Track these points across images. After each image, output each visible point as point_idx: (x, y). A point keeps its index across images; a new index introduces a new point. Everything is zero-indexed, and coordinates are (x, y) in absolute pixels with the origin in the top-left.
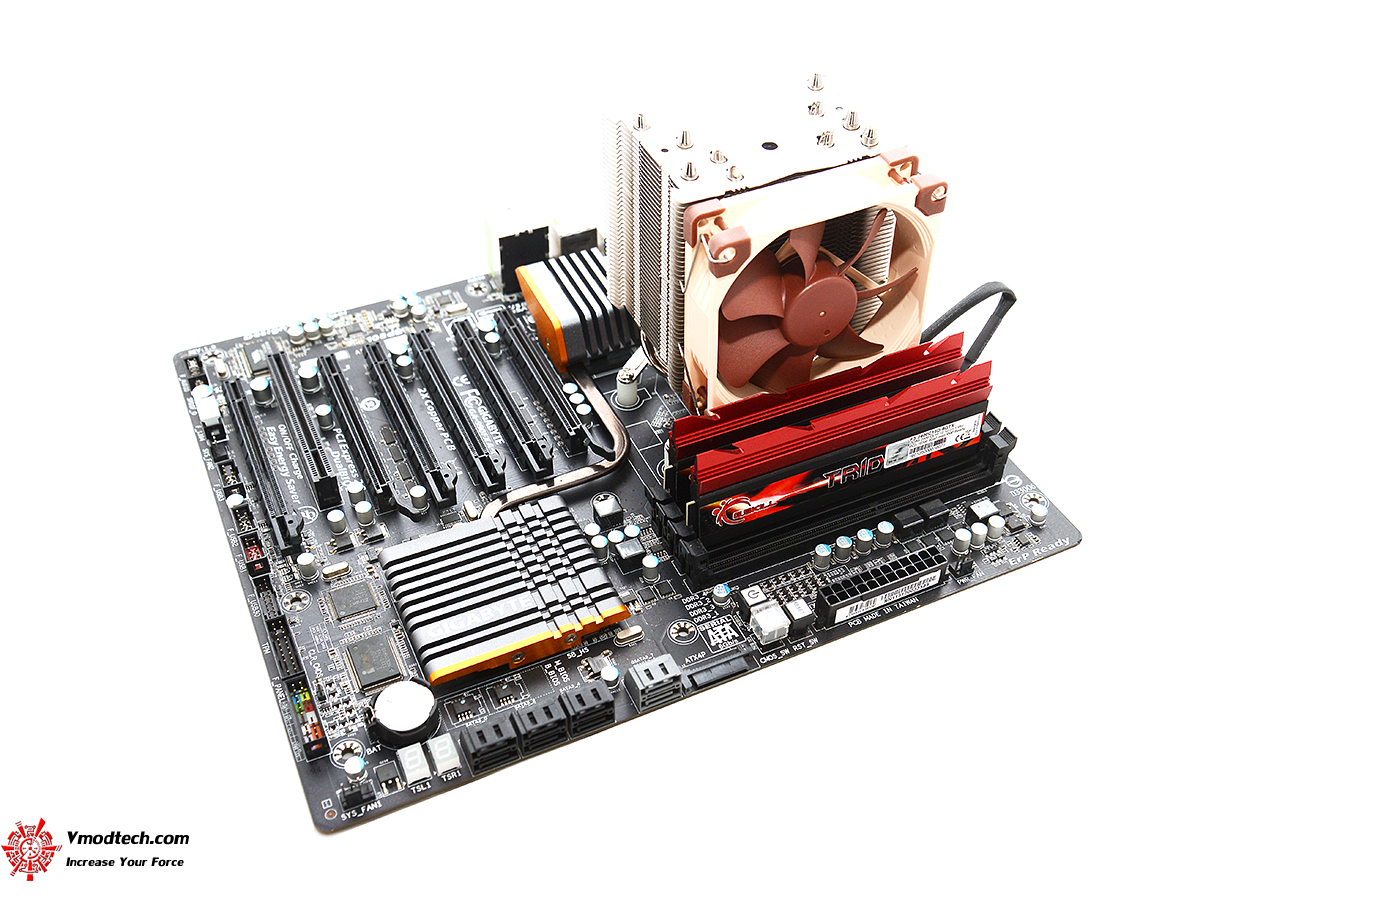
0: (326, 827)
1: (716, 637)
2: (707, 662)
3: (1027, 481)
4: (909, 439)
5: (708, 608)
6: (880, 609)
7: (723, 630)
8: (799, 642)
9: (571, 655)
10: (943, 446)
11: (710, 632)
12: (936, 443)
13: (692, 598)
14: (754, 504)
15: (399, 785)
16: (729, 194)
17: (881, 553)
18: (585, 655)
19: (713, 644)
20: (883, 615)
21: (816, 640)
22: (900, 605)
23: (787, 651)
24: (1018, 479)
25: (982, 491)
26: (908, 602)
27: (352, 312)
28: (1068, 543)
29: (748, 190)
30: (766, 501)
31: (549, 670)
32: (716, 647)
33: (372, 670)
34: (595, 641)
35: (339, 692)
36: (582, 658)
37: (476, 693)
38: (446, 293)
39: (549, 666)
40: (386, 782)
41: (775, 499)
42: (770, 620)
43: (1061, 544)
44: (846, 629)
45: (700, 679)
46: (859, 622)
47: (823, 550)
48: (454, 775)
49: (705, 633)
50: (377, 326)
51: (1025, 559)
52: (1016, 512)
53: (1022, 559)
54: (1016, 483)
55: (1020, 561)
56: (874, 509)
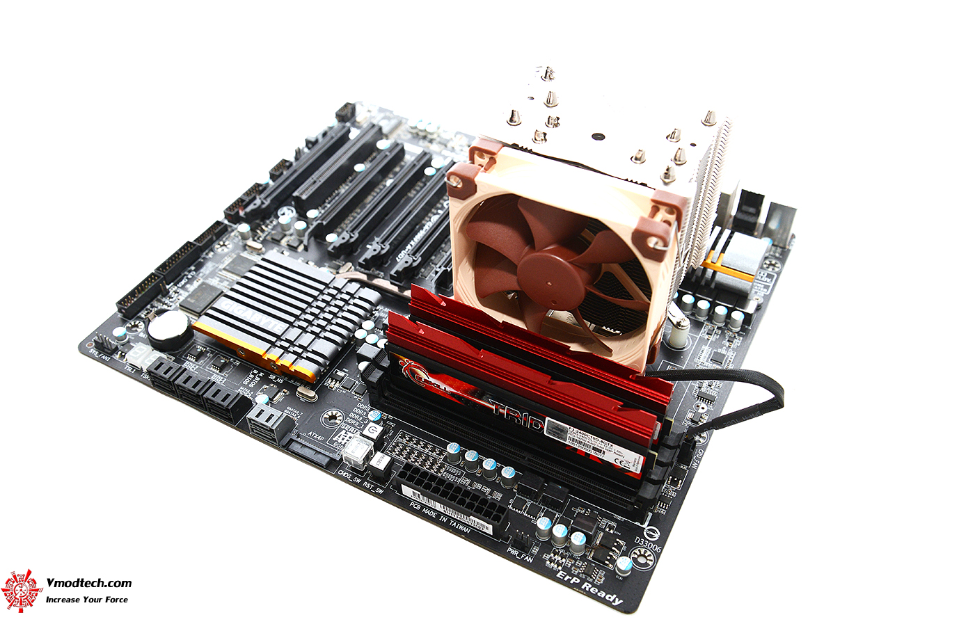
0: (82, 349)
1: (342, 437)
2: (316, 444)
3: (662, 542)
4: (568, 427)
5: (364, 420)
6: (439, 514)
7: (350, 437)
8: (372, 483)
9: (272, 377)
10: (600, 456)
11: (344, 431)
12: (594, 449)
13: (365, 407)
14: (431, 380)
15: (125, 359)
16: (515, 146)
17: (494, 487)
18: (277, 383)
19: (334, 439)
20: (436, 520)
21: (381, 491)
22: (455, 524)
23: (359, 481)
24: (657, 535)
25: (619, 518)
26: (461, 527)
27: (458, 133)
29: (530, 151)
30: (442, 386)
31: (253, 374)
32: (332, 442)
33: (193, 301)
34: (292, 382)
35: (174, 299)
36: (273, 383)
37: (212, 352)
39: (256, 372)
40: (122, 352)
41: (449, 389)
43: (612, 600)
44: (404, 504)
45: (295, 447)
46: (418, 508)
47: (453, 448)
48: (147, 376)
49: (341, 430)
51: (572, 582)
52: (617, 551)
53: (569, 580)
54: (651, 536)
55: (566, 579)
56: (524, 458)
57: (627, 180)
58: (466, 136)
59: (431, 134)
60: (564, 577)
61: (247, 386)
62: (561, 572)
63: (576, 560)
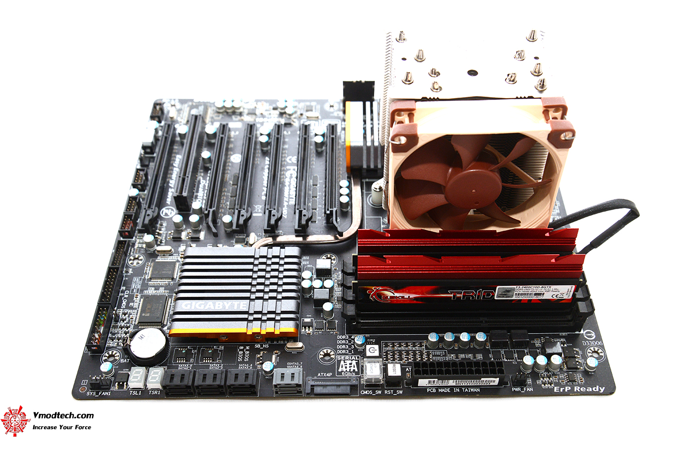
0: (77, 395)
1: (344, 366)
2: (330, 380)
3: (599, 337)
4: (515, 287)
5: (350, 346)
6: (452, 388)
7: (351, 364)
8: (390, 389)
9: (258, 346)
10: (541, 298)
11: (342, 362)
13: (344, 337)
14: (397, 295)
15: (125, 387)
16: (424, 99)
17: (474, 351)
18: (265, 349)
19: (340, 370)
20: (452, 393)
21: (401, 392)
22: (466, 390)
23: (380, 392)
24: (593, 334)
25: (564, 334)
26: (472, 390)
27: (257, 101)
28: (602, 391)
29: (438, 99)
30: (406, 296)
31: (240, 350)
32: (340, 373)
33: (148, 315)
34: (275, 343)
35: (127, 320)
36: (262, 350)
37: (195, 349)
38: (313, 104)
39: (242, 348)
40: (119, 383)
41: (412, 296)
42: (373, 371)
43: (597, 390)
44: (422, 394)
45: (318, 390)
46: (434, 390)
47: (433, 337)
48: (156, 392)
49: (339, 362)
50: (265, 113)
51: (566, 391)
52: (579, 356)
53: (564, 390)
54: (590, 337)
55: (561, 391)
56: (482, 322)
57: (517, 98)
58: (266, 101)
59: (239, 108)
60: (560, 390)
61: (243, 362)
62: (555, 388)
63: (558, 375)
